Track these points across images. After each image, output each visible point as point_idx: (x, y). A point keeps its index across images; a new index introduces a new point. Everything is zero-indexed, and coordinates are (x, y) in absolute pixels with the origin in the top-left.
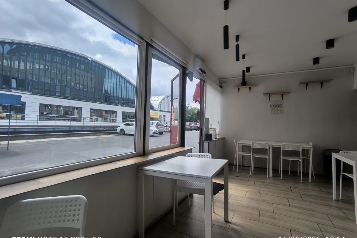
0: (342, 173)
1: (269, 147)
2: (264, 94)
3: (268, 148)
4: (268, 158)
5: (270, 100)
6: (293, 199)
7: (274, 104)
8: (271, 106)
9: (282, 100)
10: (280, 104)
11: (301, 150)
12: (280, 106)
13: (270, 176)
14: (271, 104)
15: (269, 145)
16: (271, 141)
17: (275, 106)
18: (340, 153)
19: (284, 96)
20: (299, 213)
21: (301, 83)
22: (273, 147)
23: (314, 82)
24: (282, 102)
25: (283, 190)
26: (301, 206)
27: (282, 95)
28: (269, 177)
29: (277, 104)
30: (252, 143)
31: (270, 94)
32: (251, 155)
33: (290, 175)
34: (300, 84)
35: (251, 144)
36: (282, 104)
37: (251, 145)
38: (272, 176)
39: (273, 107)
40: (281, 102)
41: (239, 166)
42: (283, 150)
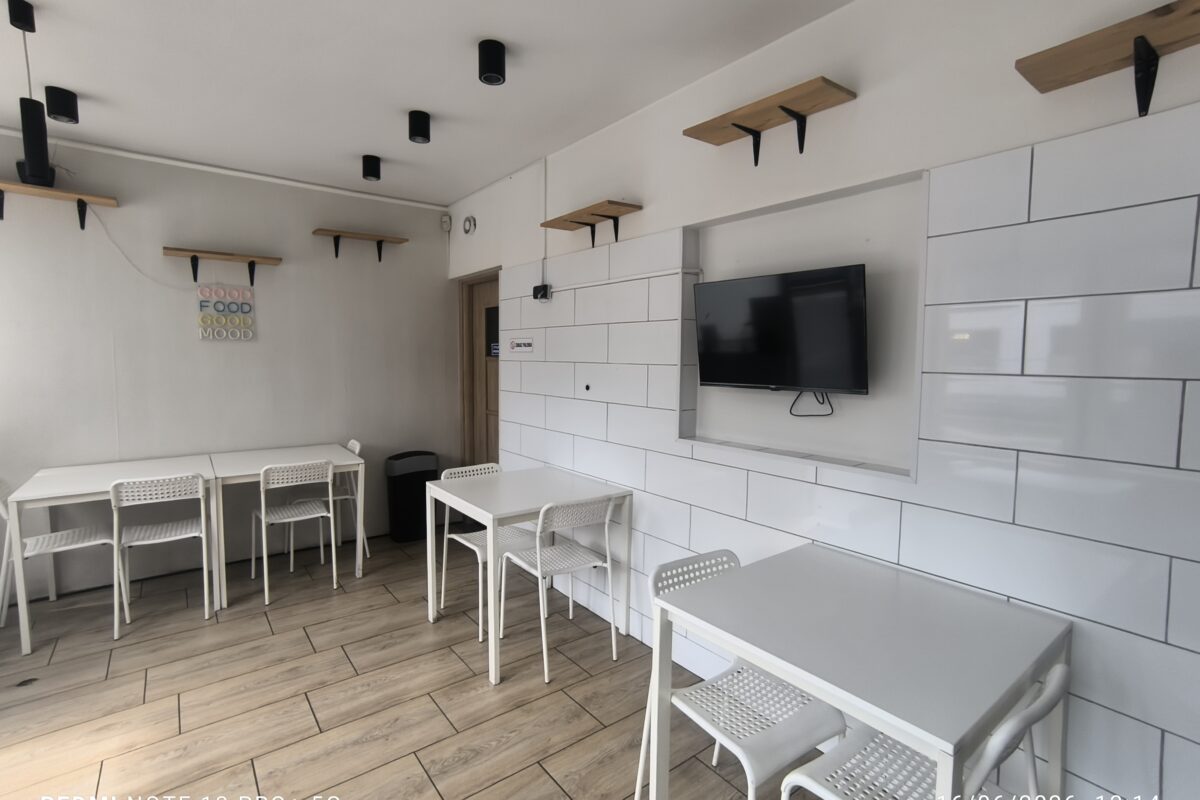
0: (447, 536)
1: (207, 491)
2: (165, 248)
3: (201, 495)
4: (203, 536)
5: (195, 279)
6: (323, 684)
7: (215, 299)
8: (202, 305)
9: (252, 283)
10: (240, 300)
11: (329, 480)
12: (245, 308)
13: (217, 607)
14: (202, 298)
15: (207, 482)
16: (209, 454)
17: (221, 308)
18: (442, 478)
19: (258, 269)
20: (356, 743)
21: (317, 232)
22: (223, 486)
23: (358, 236)
24: (253, 295)
25: (282, 660)
26: (355, 703)
27: (252, 266)
28: (215, 615)
29: (229, 299)
30: (117, 487)
31: (198, 254)
32: (115, 542)
33: (292, 570)
34: (315, 233)
35: (107, 492)
36: (251, 303)
37: (111, 497)
38: (225, 605)
39: (211, 310)
40: (249, 294)
41: (31, 602)
42: (268, 492)
